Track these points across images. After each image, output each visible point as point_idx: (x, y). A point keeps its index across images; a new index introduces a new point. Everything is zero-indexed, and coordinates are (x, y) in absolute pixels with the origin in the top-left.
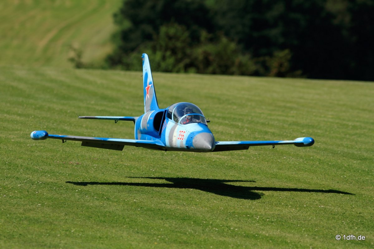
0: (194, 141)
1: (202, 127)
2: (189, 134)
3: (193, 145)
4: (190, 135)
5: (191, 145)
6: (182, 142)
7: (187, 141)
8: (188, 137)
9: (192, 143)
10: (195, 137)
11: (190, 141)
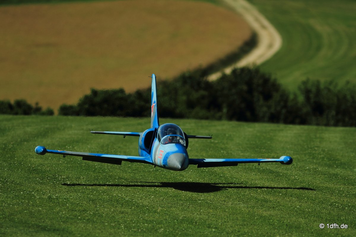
0: (168, 160)
1: (177, 147)
2: (166, 153)
3: (168, 164)
4: (166, 155)
5: (166, 164)
6: (161, 160)
7: (164, 160)
8: (165, 157)
9: (166, 163)
10: (169, 157)
11: (166, 161)
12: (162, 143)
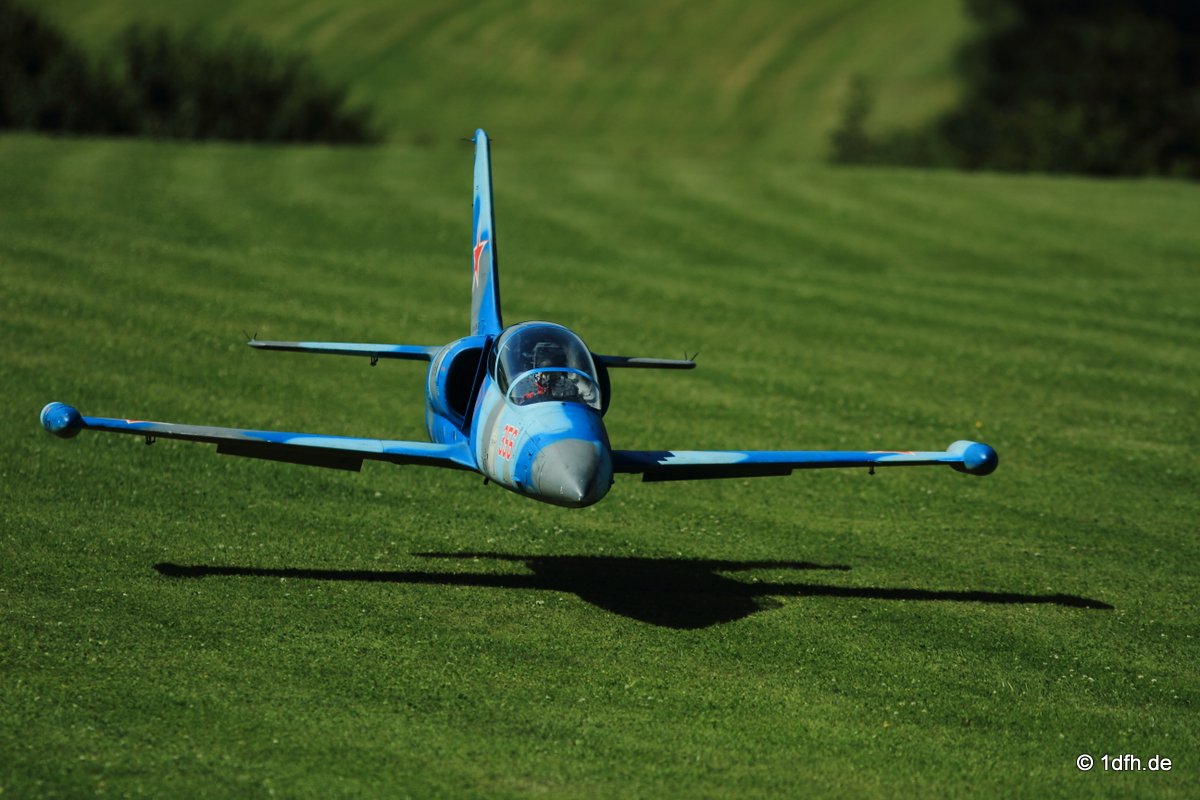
1: (569, 417)
2: (526, 439)
3: (533, 480)
4: (527, 445)
5: (528, 480)
6: (507, 463)
7: (518, 465)
8: (522, 453)
9: (529, 475)
10: (540, 454)
11: (526, 467)
12: (514, 396)
